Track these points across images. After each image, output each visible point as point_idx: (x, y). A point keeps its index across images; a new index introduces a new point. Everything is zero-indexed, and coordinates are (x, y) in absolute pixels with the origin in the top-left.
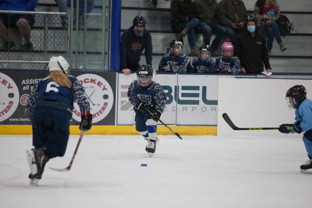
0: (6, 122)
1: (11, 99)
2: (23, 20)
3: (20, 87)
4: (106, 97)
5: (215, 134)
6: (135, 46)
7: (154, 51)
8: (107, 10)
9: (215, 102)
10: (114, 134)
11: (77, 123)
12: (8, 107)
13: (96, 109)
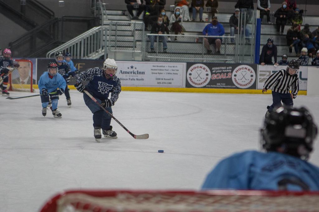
0: (205, 87)
1: (207, 77)
3: (211, 71)
4: (252, 76)
5: (306, 94)
6: (269, 53)
7: (278, 54)
8: (254, 36)
9: (306, 79)
10: (256, 93)
11: (238, 88)
12: (206, 80)
13: (247, 82)
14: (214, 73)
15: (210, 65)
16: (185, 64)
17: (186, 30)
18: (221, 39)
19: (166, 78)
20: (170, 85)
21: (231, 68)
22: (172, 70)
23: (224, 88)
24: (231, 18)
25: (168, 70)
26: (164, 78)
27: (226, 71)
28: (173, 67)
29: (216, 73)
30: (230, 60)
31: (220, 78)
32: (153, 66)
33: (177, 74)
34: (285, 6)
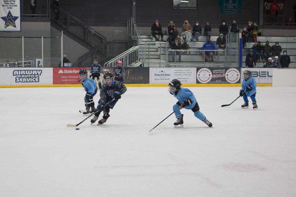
0: (208, 83)
1: (210, 76)
2: (211, 53)
3: (212, 72)
4: (238, 75)
5: (272, 86)
8: (238, 49)
9: (272, 76)
11: (229, 83)
12: (209, 79)
13: (235, 79)
14: (214, 74)
15: (211, 69)
16: (196, 69)
18: (213, 52)
19: (184, 78)
20: (186, 82)
21: (224, 70)
22: (188, 73)
23: (221, 83)
25: (185, 73)
26: (182, 78)
27: (221, 72)
28: (188, 70)
29: (215, 74)
30: (221, 65)
31: (218, 77)
32: (176, 70)
33: (191, 75)
34: (245, 30)
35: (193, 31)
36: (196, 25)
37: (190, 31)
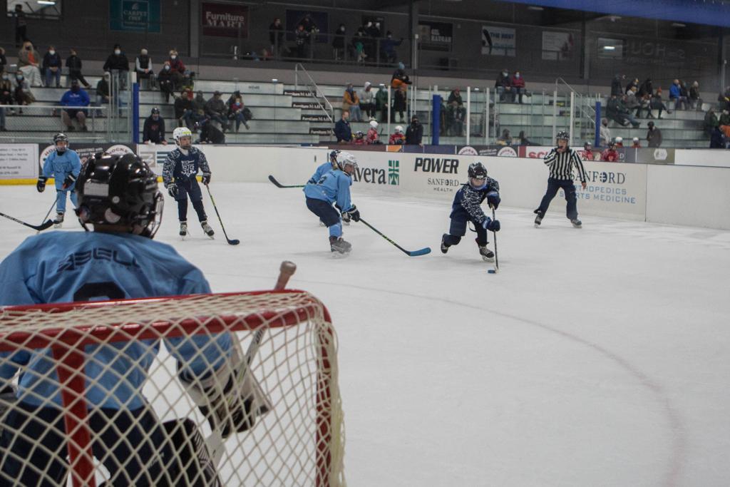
6: (154, 128)
8: (130, 106)
16: (36, 146)
17: (37, 99)
18: (85, 111)
19: (10, 166)
20: (16, 175)
22: (19, 154)
24: (99, 83)
25: (11, 155)
26: (6, 166)
28: (20, 150)
30: (100, 139)
33: (25, 160)
34: (167, 67)
35: (44, 65)
36: (48, 53)
37: (38, 65)
